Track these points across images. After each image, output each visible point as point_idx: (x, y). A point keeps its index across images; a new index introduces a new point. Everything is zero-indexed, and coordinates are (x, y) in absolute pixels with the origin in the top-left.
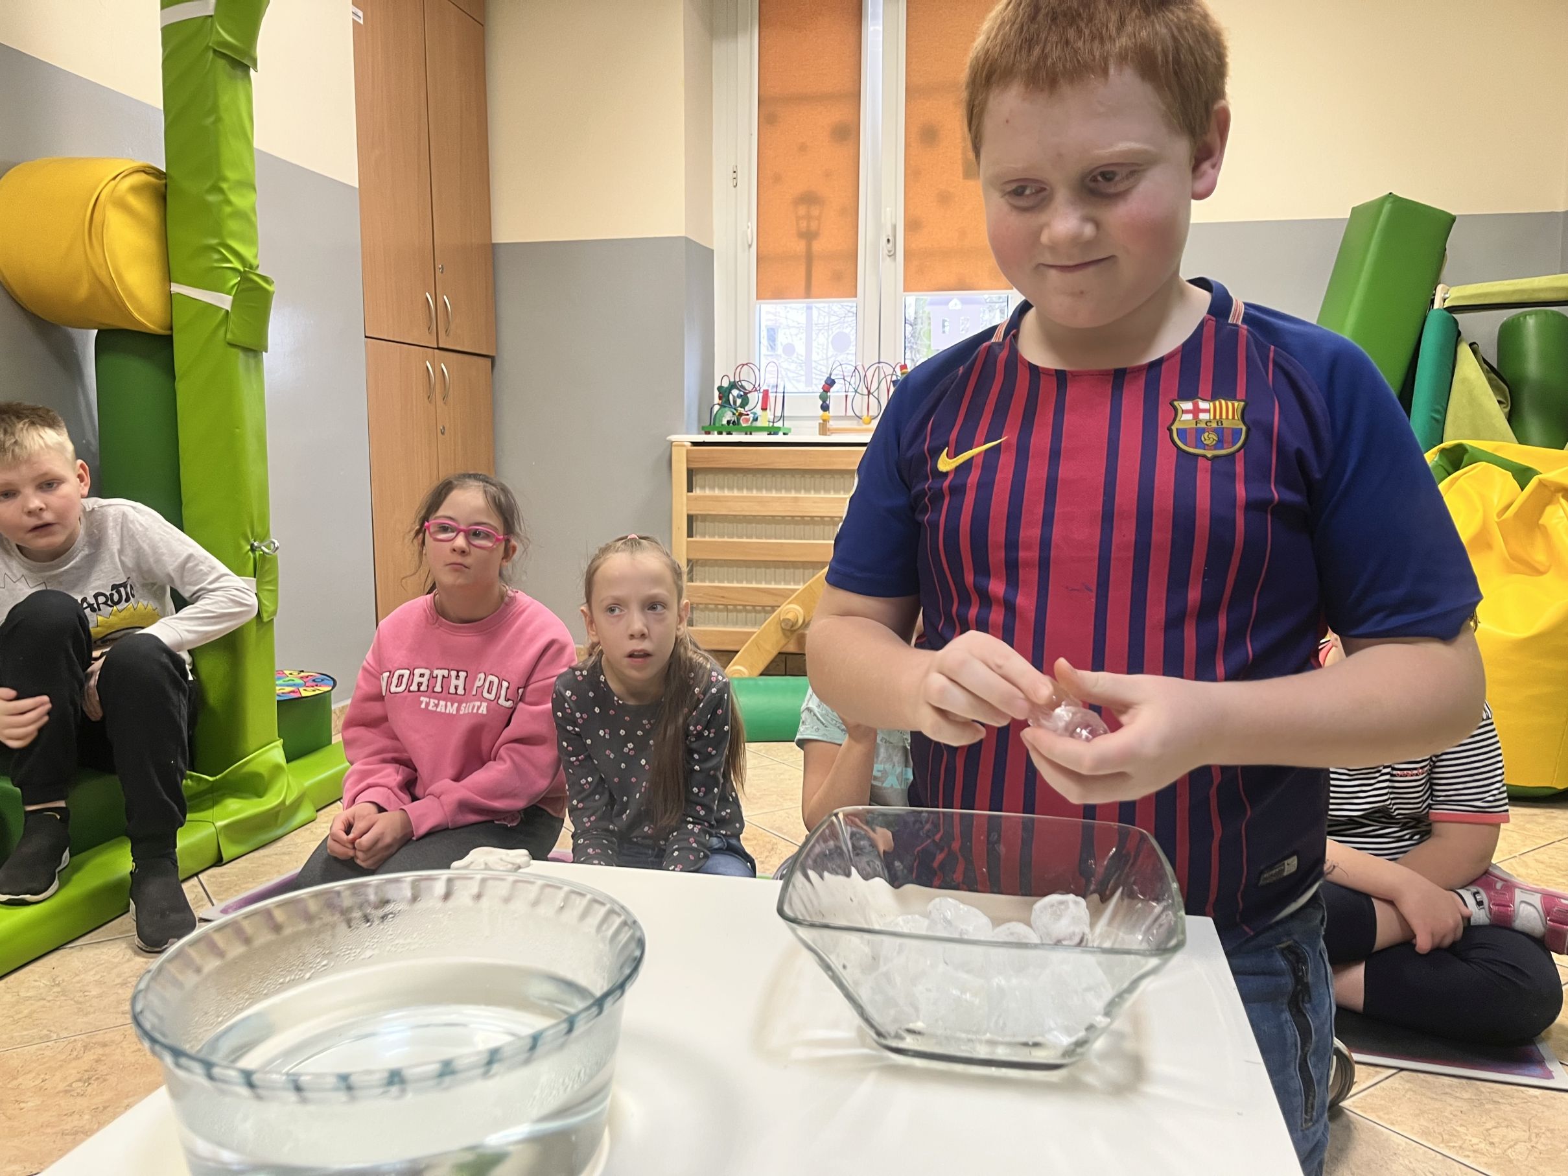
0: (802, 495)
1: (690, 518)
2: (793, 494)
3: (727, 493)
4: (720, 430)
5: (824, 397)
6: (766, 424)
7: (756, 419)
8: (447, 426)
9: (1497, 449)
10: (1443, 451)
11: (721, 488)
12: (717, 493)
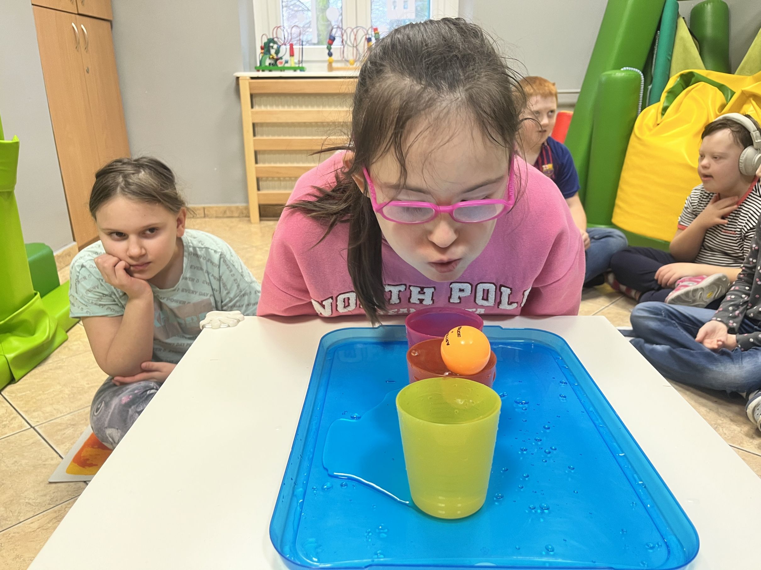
0: (321, 109)
1: (254, 125)
2: (316, 109)
3: (275, 109)
4: (263, 69)
5: (329, 49)
6: (293, 65)
7: (287, 62)
8: (90, 67)
9: (708, 74)
10: (682, 76)
11: (271, 105)
12: (269, 108)
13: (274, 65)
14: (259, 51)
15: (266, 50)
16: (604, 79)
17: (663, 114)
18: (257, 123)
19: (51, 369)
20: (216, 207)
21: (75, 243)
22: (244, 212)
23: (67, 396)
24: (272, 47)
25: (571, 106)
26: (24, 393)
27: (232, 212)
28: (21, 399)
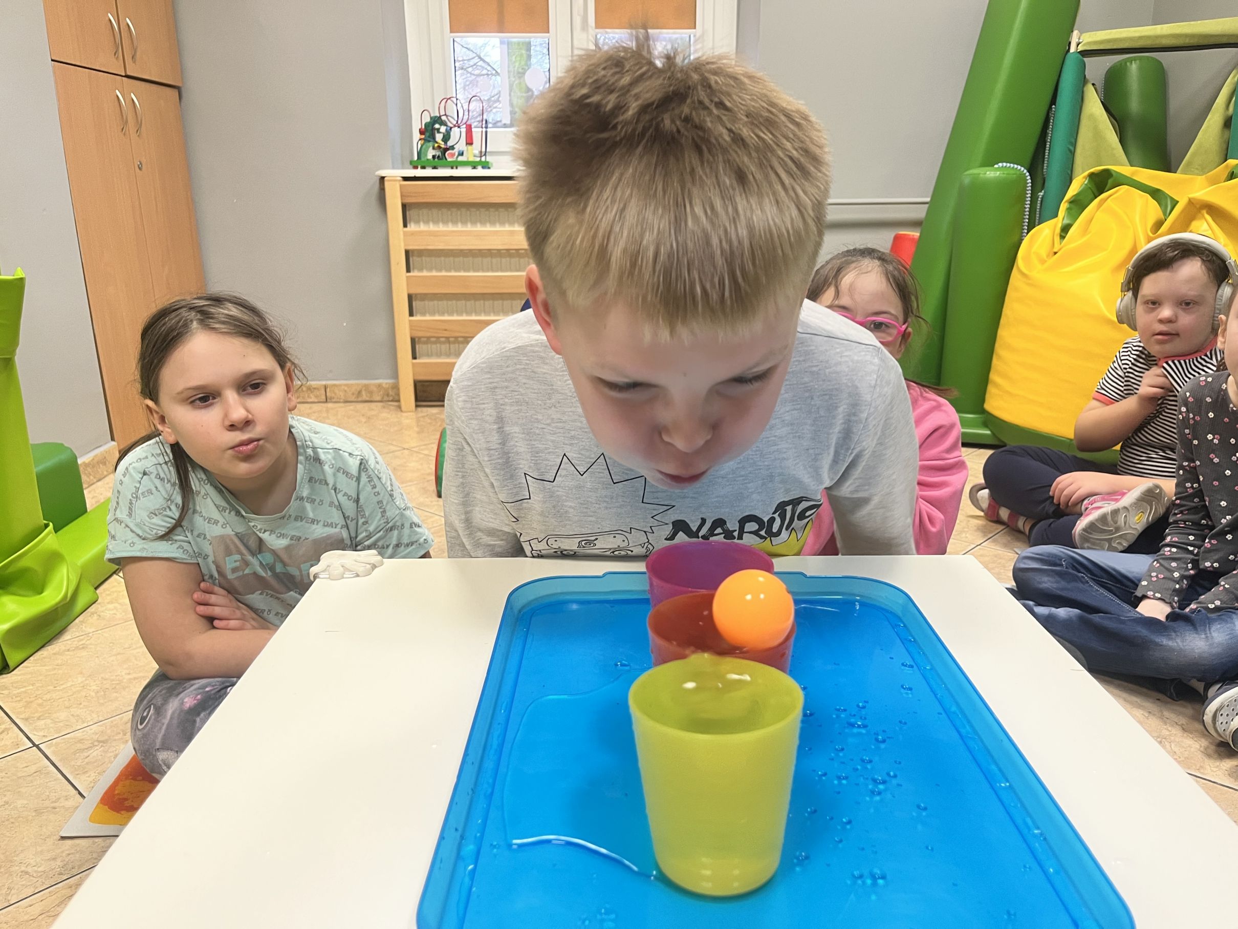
1: (407, 253)
6: (471, 159)
7: (461, 154)
8: (144, 161)
9: (1133, 173)
10: (1092, 176)
11: (436, 222)
12: (432, 227)
13: (441, 157)
14: (416, 136)
15: (427, 134)
16: (967, 181)
17: (1062, 238)
18: (413, 251)
19: (68, 650)
20: (346, 385)
21: (113, 443)
22: (391, 393)
23: (93, 694)
24: (438, 130)
25: (916, 224)
26: (23, 690)
27: (371, 393)
28: (19, 699)
